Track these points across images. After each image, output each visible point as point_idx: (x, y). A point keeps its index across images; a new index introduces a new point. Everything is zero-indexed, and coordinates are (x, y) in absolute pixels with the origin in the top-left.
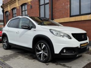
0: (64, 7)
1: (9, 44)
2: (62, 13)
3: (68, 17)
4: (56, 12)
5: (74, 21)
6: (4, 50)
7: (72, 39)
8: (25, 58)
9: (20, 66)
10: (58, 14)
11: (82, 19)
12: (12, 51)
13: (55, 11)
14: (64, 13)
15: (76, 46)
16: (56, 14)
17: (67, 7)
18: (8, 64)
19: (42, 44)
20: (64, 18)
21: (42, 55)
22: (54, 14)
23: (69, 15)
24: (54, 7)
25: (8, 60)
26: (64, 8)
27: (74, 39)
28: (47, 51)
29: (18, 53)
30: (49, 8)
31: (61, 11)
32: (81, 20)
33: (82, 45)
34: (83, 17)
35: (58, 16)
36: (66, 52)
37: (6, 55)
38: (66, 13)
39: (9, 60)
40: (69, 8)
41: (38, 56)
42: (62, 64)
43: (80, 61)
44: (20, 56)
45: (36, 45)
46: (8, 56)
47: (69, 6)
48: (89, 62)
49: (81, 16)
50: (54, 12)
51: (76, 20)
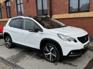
0: (63, 3)
1: (13, 44)
2: (61, 9)
3: (67, 13)
4: (55, 7)
5: (73, 17)
6: (7, 49)
7: (78, 42)
8: (33, 58)
9: (33, 68)
10: (56, 10)
11: (81, 16)
12: (17, 50)
13: (53, 6)
14: (63, 9)
15: (81, 48)
16: (54, 10)
17: (66, 3)
18: (21, 66)
19: (50, 46)
20: (63, 14)
21: (50, 56)
22: (52, 9)
23: (68, 11)
24: (52, 3)
25: (18, 62)
26: (63, 5)
27: (79, 42)
28: (56, 53)
29: (23, 51)
30: (48, 3)
31: (60, 6)
32: (79, 17)
33: (86, 46)
34: (81, 13)
35: (57, 11)
36: (72, 54)
37: (14, 56)
38: (65, 9)
39: (20, 61)
40: (68, 5)
41: (46, 57)
42: (69, 63)
43: (83, 59)
44: (27, 56)
45: (44, 47)
46: (15, 56)
47: (68, 2)
48: (90, 60)
49: (79, 13)
50: (52, 8)
51: (75, 17)
